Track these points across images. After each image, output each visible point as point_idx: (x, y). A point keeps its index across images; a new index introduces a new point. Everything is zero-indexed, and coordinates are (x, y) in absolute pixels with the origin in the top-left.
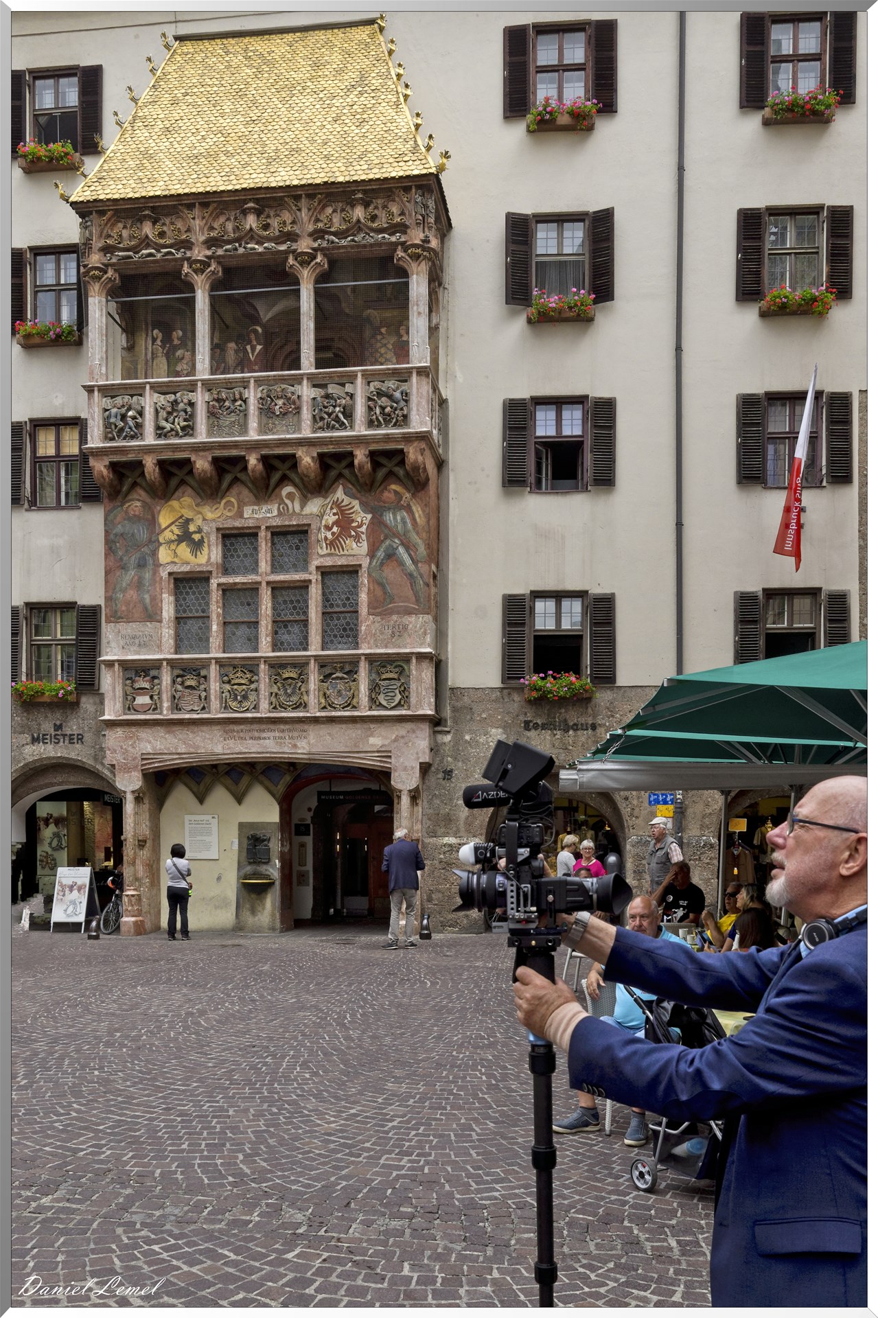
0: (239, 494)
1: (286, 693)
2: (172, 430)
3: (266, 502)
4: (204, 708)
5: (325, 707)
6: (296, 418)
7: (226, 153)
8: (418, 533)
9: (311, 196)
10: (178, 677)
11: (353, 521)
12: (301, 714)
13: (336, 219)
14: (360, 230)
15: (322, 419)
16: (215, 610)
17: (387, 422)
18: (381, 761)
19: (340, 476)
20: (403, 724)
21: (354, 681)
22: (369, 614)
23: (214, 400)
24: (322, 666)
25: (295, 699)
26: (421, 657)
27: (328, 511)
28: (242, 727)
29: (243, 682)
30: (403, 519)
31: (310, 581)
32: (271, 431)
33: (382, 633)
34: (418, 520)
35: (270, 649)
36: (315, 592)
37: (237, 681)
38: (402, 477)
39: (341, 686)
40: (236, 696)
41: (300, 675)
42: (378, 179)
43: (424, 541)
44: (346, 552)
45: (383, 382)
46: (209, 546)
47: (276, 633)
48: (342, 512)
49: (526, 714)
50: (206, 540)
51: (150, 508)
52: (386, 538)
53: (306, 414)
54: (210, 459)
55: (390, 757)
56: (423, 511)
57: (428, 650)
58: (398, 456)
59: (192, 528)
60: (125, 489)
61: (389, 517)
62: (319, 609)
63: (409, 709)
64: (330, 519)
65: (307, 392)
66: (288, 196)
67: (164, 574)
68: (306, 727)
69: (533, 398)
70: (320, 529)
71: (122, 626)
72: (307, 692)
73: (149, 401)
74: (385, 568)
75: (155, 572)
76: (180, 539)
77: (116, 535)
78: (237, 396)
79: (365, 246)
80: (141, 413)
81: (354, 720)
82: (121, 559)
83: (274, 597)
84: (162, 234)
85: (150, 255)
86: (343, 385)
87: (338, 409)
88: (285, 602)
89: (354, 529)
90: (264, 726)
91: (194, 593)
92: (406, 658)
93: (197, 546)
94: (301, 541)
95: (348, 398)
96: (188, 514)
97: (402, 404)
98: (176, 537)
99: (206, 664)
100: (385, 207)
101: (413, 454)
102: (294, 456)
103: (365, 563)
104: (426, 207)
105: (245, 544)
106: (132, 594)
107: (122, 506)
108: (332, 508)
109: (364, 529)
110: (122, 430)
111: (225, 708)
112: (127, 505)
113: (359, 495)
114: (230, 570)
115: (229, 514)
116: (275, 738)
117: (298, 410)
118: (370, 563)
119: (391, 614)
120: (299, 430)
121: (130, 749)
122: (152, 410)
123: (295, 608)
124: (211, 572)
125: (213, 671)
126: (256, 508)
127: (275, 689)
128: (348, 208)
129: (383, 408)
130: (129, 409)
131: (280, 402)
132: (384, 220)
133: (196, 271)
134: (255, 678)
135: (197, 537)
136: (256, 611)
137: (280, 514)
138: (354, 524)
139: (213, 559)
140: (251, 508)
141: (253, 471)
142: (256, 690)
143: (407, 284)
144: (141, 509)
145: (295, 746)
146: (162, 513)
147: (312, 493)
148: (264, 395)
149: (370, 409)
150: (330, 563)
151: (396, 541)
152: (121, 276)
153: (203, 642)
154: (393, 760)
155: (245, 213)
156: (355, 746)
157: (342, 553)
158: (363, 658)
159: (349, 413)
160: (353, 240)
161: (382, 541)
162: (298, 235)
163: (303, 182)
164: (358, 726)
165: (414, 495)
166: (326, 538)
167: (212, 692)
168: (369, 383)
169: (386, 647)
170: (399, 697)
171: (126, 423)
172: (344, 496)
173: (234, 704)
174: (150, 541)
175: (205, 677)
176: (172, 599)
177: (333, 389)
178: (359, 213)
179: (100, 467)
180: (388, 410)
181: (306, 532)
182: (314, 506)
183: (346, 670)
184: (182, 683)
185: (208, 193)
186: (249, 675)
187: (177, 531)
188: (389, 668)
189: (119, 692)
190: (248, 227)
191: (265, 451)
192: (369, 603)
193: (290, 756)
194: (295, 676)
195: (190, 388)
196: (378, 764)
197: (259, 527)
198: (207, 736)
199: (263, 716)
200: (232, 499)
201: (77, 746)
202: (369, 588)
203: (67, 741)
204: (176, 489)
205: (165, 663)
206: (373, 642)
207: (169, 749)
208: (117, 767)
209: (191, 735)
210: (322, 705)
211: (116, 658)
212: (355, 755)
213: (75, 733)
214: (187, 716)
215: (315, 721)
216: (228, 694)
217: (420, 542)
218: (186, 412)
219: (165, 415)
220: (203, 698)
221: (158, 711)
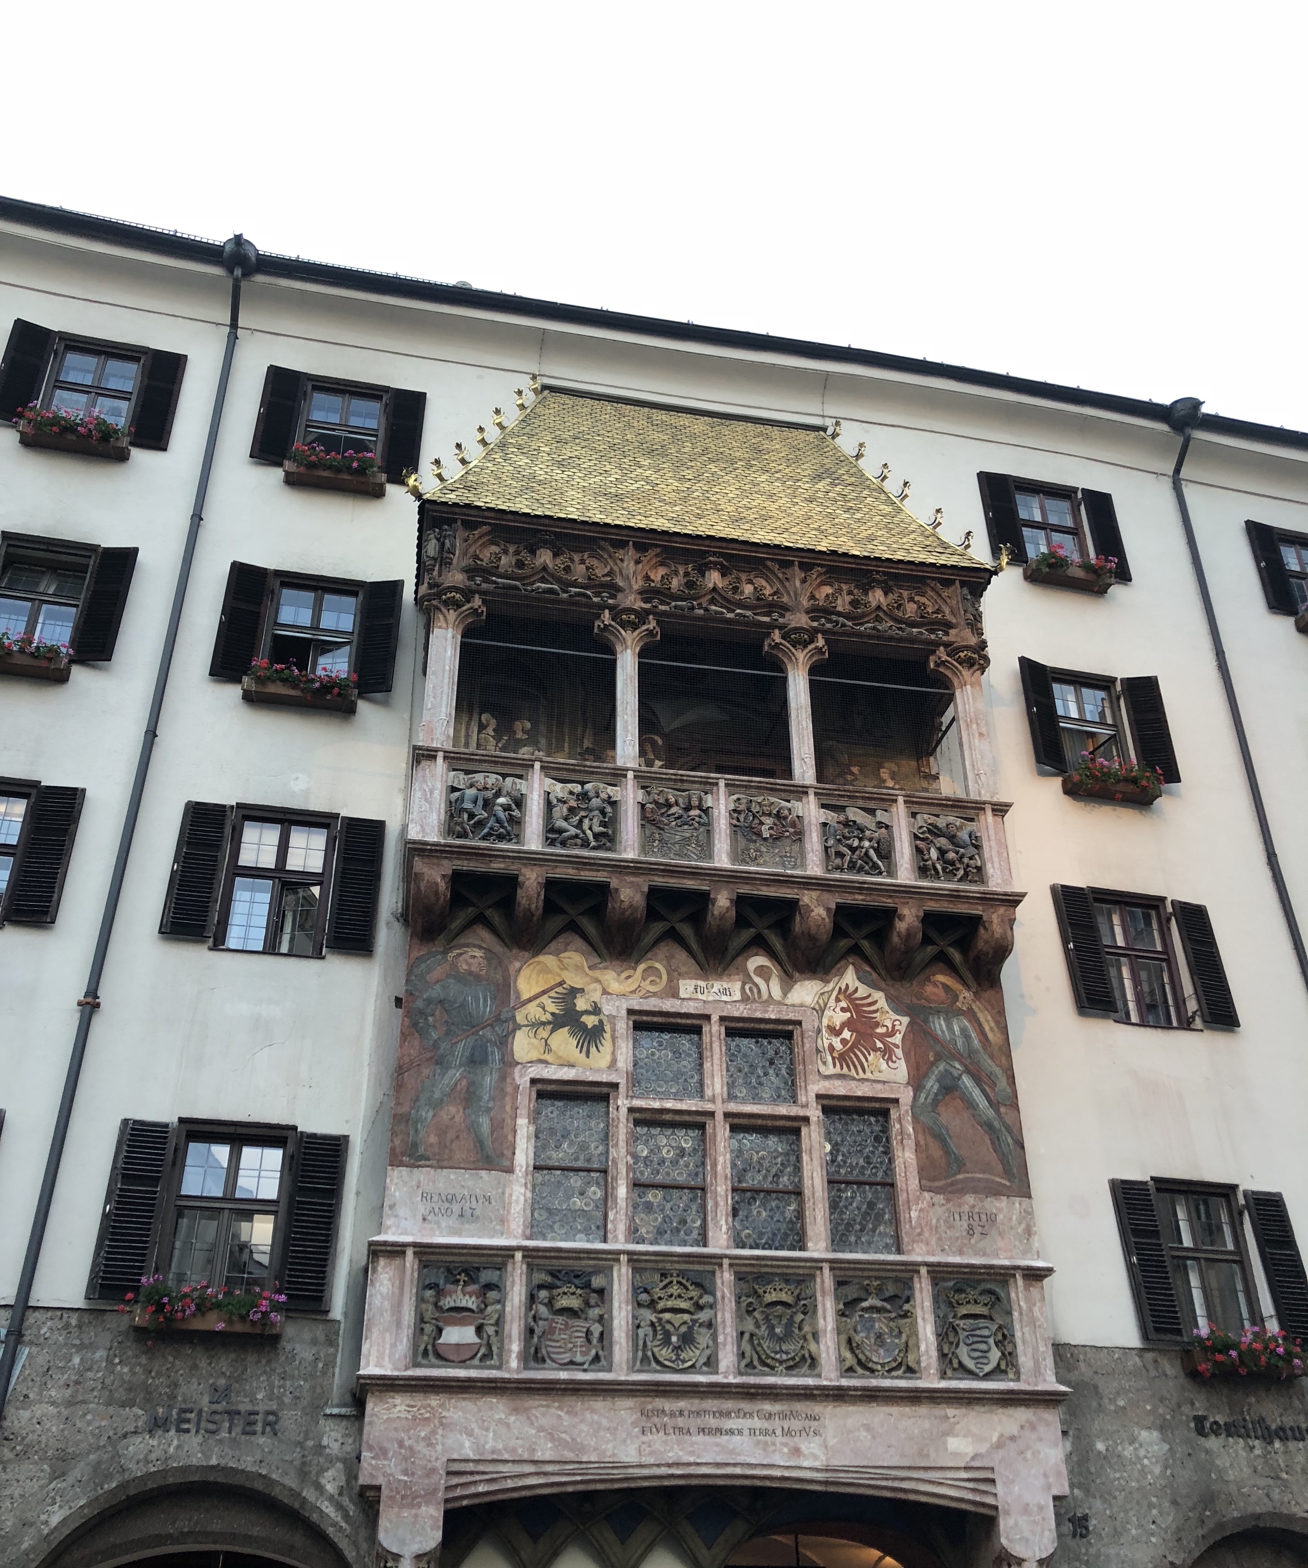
0: (670, 958)
1: (772, 1334)
3: (720, 976)
4: (597, 1358)
5: (850, 1369)
6: (796, 847)
8: (992, 1057)
9: (806, 567)
10: (540, 1287)
11: (877, 1025)
12: (810, 1382)
13: (841, 600)
14: (878, 619)
15: (840, 854)
16: (619, 1157)
17: (950, 874)
18: (974, 1490)
19: (857, 949)
20: (1011, 1411)
21: (906, 1315)
22: (922, 1188)
23: (653, 802)
24: (840, 1283)
25: (790, 1347)
26: (1031, 1274)
27: (832, 1002)
28: (682, 1404)
29: (683, 1305)
30: (963, 1031)
31: (806, 1120)
32: (756, 861)
33: (951, 1227)
34: (990, 1035)
35: (731, 1241)
36: (814, 1140)
37: (670, 1304)
38: (958, 965)
39: (881, 1325)
40: (667, 1335)
41: (798, 1298)
43: (1005, 1071)
44: (868, 1075)
45: (937, 816)
46: (614, 1038)
47: (735, 1212)
48: (857, 1007)
49: (1192, 1404)
50: (607, 1028)
51: (500, 963)
52: (939, 1058)
53: (814, 842)
54: (646, 889)
55: (993, 1481)
56: (997, 1023)
58: (973, 927)
59: (581, 1004)
60: (455, 925)
61: (939, 1025)
63: (1018, 1379)
64: (839, 1018)
65: (810, 813)
66: (772, 560)
67: (523, 1082)
68: (817, 1408)
70: (819, 1031)
71: (423, 1175)
72: (815, 1336)
73: (537, 789)
74: (941, 1109)
75: (503, 1078)
76: (557, 1023)
77: (429, 1001)
79: (891, 639)
80: (519, 802)
81: (915, 1397)
82: (436, 1046)
83: (735, 1143)
84: (570, 569)
87: (866, 844)
90: (728, 1405)
92: (1004, 1275)
93: (591, 1036)
94: (783, 1048)
95: (883, 830)
96: (574, 980)
97: (972, 851)
98: (550, 1017)
100: (911, 597)
101: (997, 925)
102: (791, 902)
103: (906, 1096)
104: (974, 608)
105: (677, 1042)
106: (453, 1112)
107: (445, 952)
108: (838, 1000)
109: (897, 1039)
111: (645, 1359)
112: (456, 952)
113: (883, 984)
114: (650, 1086)
115: (653, 989)
116: (752, 1432)
117: (799, 836)
118: (915, 1098)
119: (962, 1192)
120: (801, 864)
121: (420, 1447)
122: (541, 801)
124: (615, 1086)
125: (620, 1280)
126: (702, 984)
128: (860, 590)
130: (498, 794)
131: (769, 821)
132: (916, 613)
133: (621, 626)
134: (707, 1299)
135: (590, 1021)
136: (700, 1168)
137: (745, 999)
138: (881, 1030)
140: (693, 982)
141: (712, 922)
142: (710, 1325)
144: (484, 962)
145: (797, 1451)
146: (525, 972)
147: (801, 972)
148: (742, 808)
149: (919, 850)
150: (842, 1092)
151: (958, 1066)
154: (1000, 1489)
156: (921, 1454)
157: (862, 1075)
158: (920, 1271)
159: (885, 852)
160: (874, 628)
161: (933, 1064)
162: (786, 609)
163: (798, 545)
164: (923, 1410)
165: (975, 994)
166: (832, 1048)
167: (616, 1324)
168: (914, 815)
169: (961, 1253)
170: (995, 1353)
171: (490, 813)
172: (857, 983)
173: (664, 1353)
174: (498, 1019)
175: (601, 1292)
176: (533, 1129)
177: (855, 814)
178: (878, 597)
180: (951, 855)
181: (789, 1036)
182: (806, 992)
183: (887, 1294)
184: (550, 1304)
185: (655, 531)
186: (694, 1293)
187: (552, 1008)
188: (972, 1294)
189: (408, 1315)
190: (711, 585)
191: (744, 889)
192: (921, 1171)
193: (787, 1474)
194: (789, 1299)
195: (609, 779)
196: (970, 1496)
197: (707, 1017)
198: (605, 1423)
199: (732, 1379)
200: (658, 965)
201: (262, 1440)
202: (917, 1144)
203: (238, 1429)
204: (555, 937)
205: (519, 1255)
206: (933, 1241)
207: (514, 1450)
208: (385, 1493)
209: (567, 1420)
210: (848, 1364)
211: (409, 1239)
212: (921, 1475)
213: (261, 1408)
214: (563, 1375)
215: (838, 1395)
216: (649, 1330)
217: (998, 1071)
218: (603, 812)
219: (565, 811)
220: (596, 1334)
221: (495, 1361)
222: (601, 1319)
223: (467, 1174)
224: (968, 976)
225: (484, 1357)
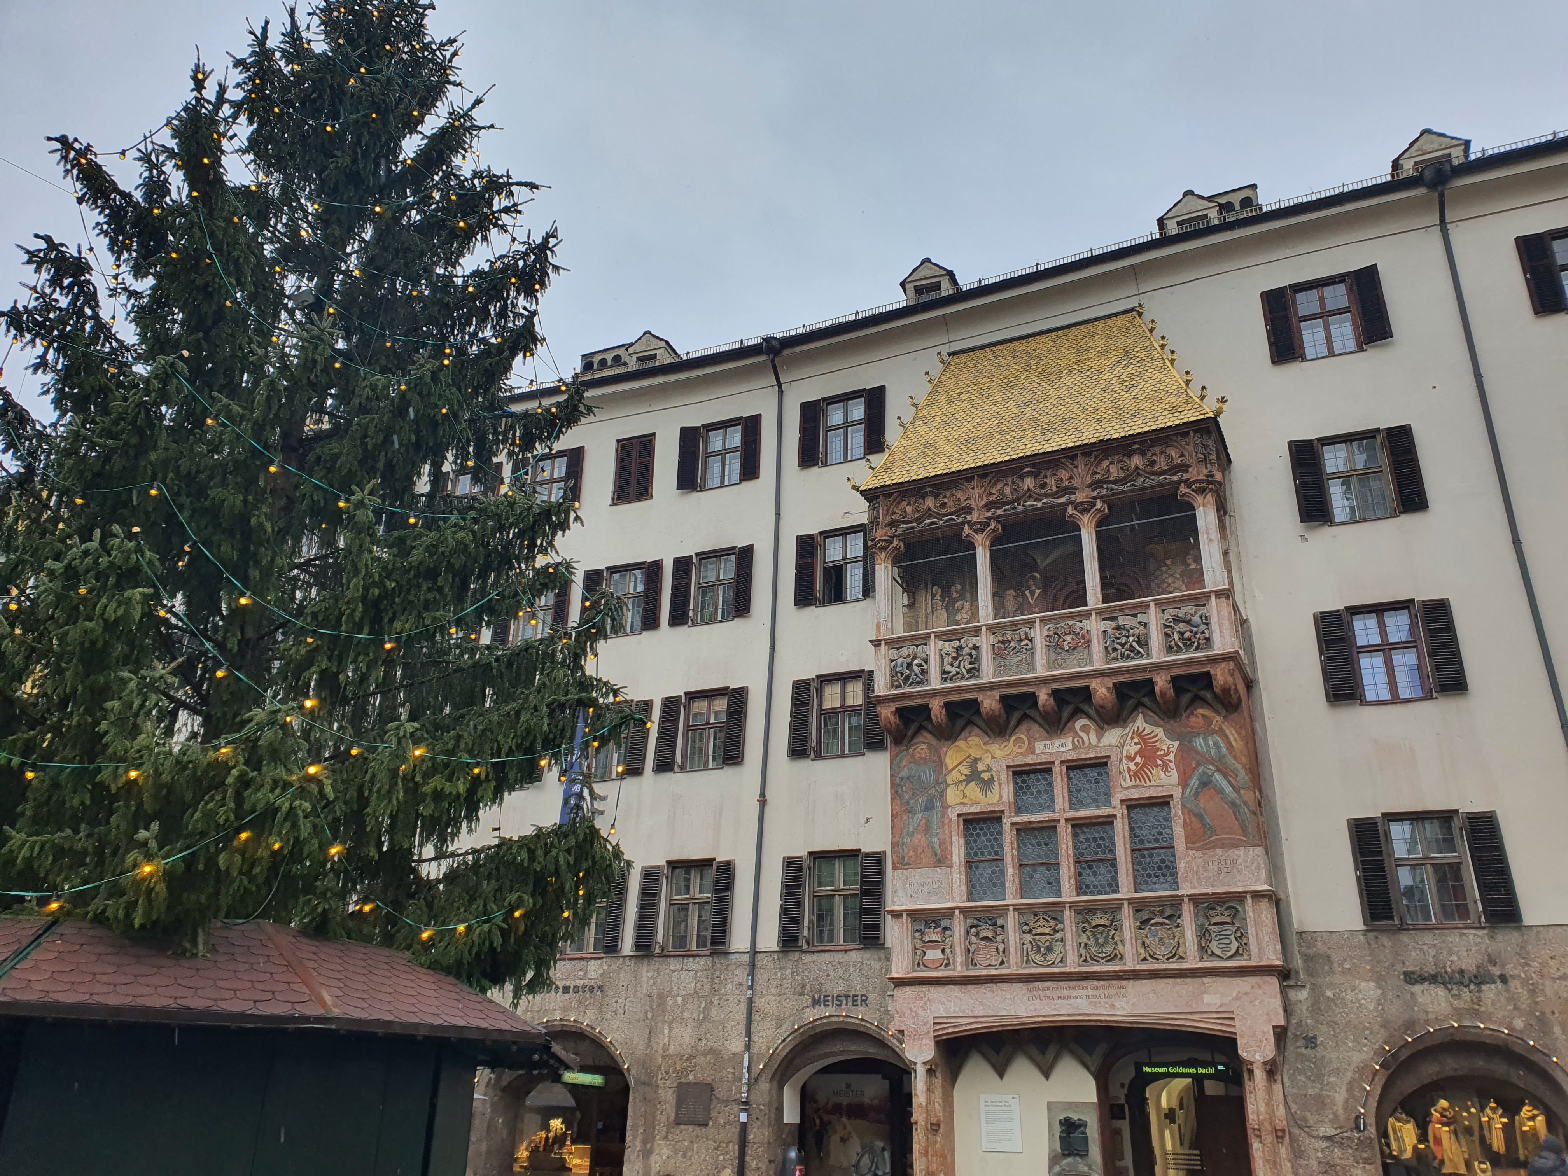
0: (1028, 730)
1: (1097, 943)
2: (958, 673)
3: (1059, 736)
4: (1002, 963)
5: (1145, 959)
6: (1086, 652)
7: (1002, 432)
8: (1235, 758)
9: (1087, 454)
10: (972, 927)
11: (1158, 750)
12: (1117, 968)
13: (1114, 470)
14: (1139, 475)
15: (1115, 650)
16: (1009, 851)
17: (1188, 647)
18: (1221, 1024)
19: (1140, 704)
20: (1244, 978)
21: (1178, 926)
22: (1188, 849)
23: (999, 642)
24: (1137, 911)
25: (1108, 949)
26: (1257, 895)
27: (1129, 740)
28: (1048, 984)
29: (1046, 931)
30: (1216, 744)
31: (1115, 816)
32: (1062, 667)
33: (1206, 870)
34: (1234, 744)
35: (1075, 893)
36: (1121, 828)
37: (1039, 931)
38: (1210, 701)
39: (1162, 932)
40: (1039, 947)
41: (1112, 921)
42: (1155, 430)
43: (1244, 766)
44: (1153, 783)
45: (1179, 608)
46: (1000, 784)
47: (1080, 874)
48: (1145, 741)
49: (1404, 963)
50: (996, 779)
51: (936, 750)
52: (1199, 764)
53: (1097, 647)
54: (998, 698)
55: (1233, 1018)
56: (1239, 734)
57: (1266, 887)
58: (1205, 679)
59: (981, 767)
60: (910, 733)
61: (1199, 743)
62: (1128, 846)
63: (1249, 959)
64: (1134, 749)
65: (1095, 626)
66: (1064, 457)
67: (953, 816)
68: (1124, 983)
69: (1347, 609)
70: (1121, 760)
72: (1122, 941)
73: (934, 649)
74: (1201, 797)
75: (943, 816)
76: (969, 779)
77: (902, 779)
78: (1023, 637)
79: (1146, 489)
80: (926, 661)
81: (1182, 973)
82: (908, 803)
83: (1075, 835)
84: (943, 505)
85: (933, 523)
86: (1135, 616)
87: (1131, 639)
88: (1087, 840)
89: (1161, 758)
90: (1074, 983)
91: (985, 835)
92: (1240, 897)
93: (987, 785)
94: (1100, 774)
95: (1142, 628)
96: (975, 753)
97: (1203, 627)
98: (964, 777)
99: (1004, 909)
100: (1162, 453)
101: (1221, 675)
102: (1087, 688)
103: (1177, 793)
104: (1206, 446)
105: (1038, 780)
106: (920, 839)
107: (908, 749)
108: (1132, 738)
109: (1171, 757)
110: (908, 677)
111: (1028, 962)
112: (913, 748)
113: (1162, 722)
114: (1023, 808)
115: (1020, 751)
116: (1088, 996)
117: (1089, 643)
118: (1183, 793)
119: (1214, 848)
120: (1091, 663)
121: (920, 1011)
122: (937, 657)
123: (1099, 846)
124: (1003, 812)
125: (1011, 920)
126: (1048, 743)
127: (1084, 939)
128: (1125, 459)
129: (1182, 634)
130: (915, 658)
131: (1069, 638)
132: (1163, 464)
133: (976, 532)
134: (1060, 926)
135: (986, 776)
136: (1055, 852)
137: (1075, 748)
138: (1161, 753)
139: (1005, 798)
140: (1043, 743)
141: (1044, 706)
142: (1062, 941)
143: (1194, 516)
144: (928, 751)
145: (1113, 1006)
146: (950, 753)
147: (1108, 724)
148: (1051, 633)
149: (1167, 635)
150: (1137, 796)
151: (1211, 767)
152: (905, 545)
153: (998, 885)
154: (1237, 1023)
155: (1022, 477)
156: (1187, 1005)
157: (1148, 783)
158: (1186, 900)
159: (1144, 642)
160: (1133, 485)
161: (1195, 769)
162: (1076, 489)
163: (1078, 444)
164: (1189, 980)
165: (1224, 717)
166: (1129, 769)
167: (1012, 943)
168: (1163, 611)
169: (1213, 886)
170: (1235, 945)
171: (912, 670)
172: (1145, 725)
173: (1037, 958)
174: (937, 783)
175: (1002, 927)
176: (962, 841)
177: (1124, 620)
178: (1136, 461)
179: (887, 713)
180: (1188, 634)
181: (1106, 764)
182: (1112, 736)
183: (1167, 914)
184: (977, 935)
185: (986, 465)
186: (1052, 923)
187: (966, 772)
188: (1219, 910)
189: (908, 946)
190: (1026, 488)
191: (1056, 686)
192: (1187, 837)
193: (1108, 1018)
194: (1106, 923)
195: (974, 634)
196: (1219, 1028)
197: (1053, 763)
198: (1008, 996)
199: (1072, 970)
200: (1022, 736)
201: (860, 1008)
202: (1185, 821)
203: (850, 1003)
204: (963, 730)
205: (957, 912)
206: (1195, 881)
207: (964, 1012)
208: (906, 1033)
209: (989, 995)
210: (1142, 957)
211: (904, 908)
212: (1189, 1017)
213: (859, 993)
214: (984, 972)
215: (1135, 975)
216: (1030, 946)
217: (1239, 767)
218: (971, 655)
219: (950, 660)
220: (1001, 950)
221: (951, 967)
222: (1003, 942)
223: (930, 870)
224: (1219, 707)
225: (947, 965)
